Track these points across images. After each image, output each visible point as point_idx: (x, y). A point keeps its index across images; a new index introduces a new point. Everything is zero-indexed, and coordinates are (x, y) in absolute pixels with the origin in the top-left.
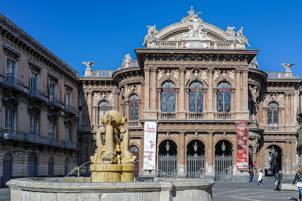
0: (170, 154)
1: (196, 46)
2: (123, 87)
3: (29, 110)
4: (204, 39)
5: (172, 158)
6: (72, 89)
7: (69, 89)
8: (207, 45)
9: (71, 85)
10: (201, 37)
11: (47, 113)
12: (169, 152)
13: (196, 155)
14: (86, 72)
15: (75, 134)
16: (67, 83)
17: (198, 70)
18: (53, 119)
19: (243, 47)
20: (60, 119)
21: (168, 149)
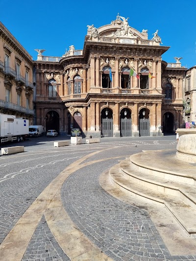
0: (109, 118)
1: (127, 42)
2: (69, 69)
3: (5, 84)
4: (132, 37)
5: (110, 120)
6: (29, 69)
7: (28, 69)
8: (134, 42)
9: (28, 66)
10: (130, 36)
11: (16, 86)
12: (108, 116)
13: (126, 118)
14: (38, 57)
15: (31, 103)
16: (26, 64)
17: (128, 59)
18: (19, 91)
19: (158, 44)
20: (23, 91)
21: (107, 114)
